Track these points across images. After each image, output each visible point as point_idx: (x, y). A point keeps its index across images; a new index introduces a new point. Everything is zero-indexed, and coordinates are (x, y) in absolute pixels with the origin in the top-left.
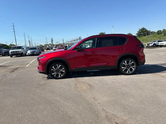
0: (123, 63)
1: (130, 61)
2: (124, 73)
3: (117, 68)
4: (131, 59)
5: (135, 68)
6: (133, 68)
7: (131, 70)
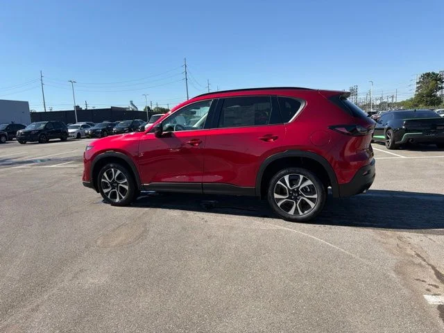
0: (279, 182)
1: (301, 177)
2: (280, 213)
3: (259, 194)
4: (304, 172)
5: (318, 202)
6: (313, 200)
7: (304, 206)
